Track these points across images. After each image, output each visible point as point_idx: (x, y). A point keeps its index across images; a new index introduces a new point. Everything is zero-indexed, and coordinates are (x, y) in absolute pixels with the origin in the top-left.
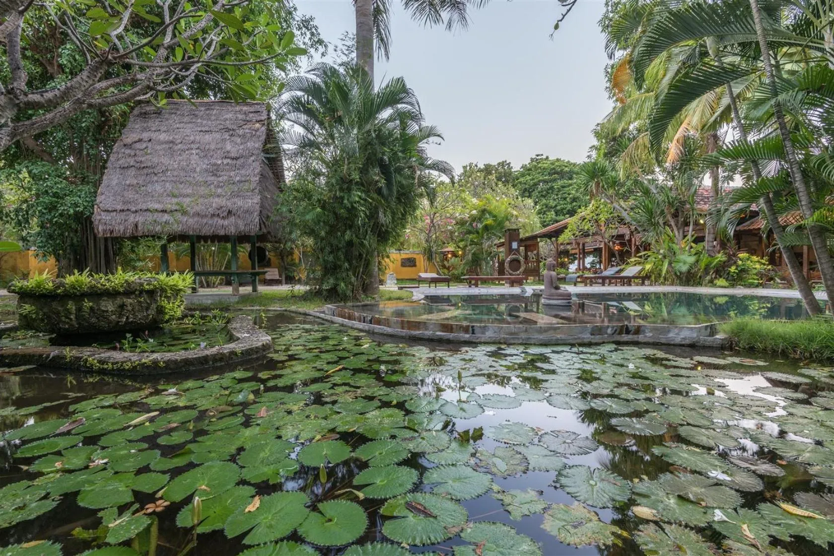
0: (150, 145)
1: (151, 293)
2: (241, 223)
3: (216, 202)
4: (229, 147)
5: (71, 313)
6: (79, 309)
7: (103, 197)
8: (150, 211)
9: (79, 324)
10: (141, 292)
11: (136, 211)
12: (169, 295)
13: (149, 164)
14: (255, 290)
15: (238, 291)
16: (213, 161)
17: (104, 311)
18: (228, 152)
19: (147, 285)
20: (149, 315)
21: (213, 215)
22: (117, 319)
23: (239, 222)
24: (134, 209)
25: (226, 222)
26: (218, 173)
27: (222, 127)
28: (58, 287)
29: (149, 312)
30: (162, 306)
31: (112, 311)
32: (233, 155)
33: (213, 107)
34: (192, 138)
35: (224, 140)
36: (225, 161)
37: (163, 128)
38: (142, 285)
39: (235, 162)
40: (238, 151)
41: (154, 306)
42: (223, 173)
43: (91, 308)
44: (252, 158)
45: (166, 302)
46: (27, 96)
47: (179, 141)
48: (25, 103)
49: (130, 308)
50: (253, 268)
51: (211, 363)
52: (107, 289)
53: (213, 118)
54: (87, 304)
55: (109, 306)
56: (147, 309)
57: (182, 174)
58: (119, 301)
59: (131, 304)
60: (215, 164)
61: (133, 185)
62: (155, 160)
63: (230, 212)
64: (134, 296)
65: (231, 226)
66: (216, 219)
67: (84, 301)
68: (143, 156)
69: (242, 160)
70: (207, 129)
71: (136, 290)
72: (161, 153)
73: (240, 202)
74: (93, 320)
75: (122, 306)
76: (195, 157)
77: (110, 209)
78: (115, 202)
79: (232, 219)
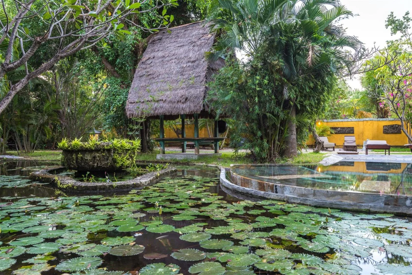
0: (153, 60)
1: (109, 151)
2: (192, 105)
3: (181, 92)
4: (191, 55)
5: (74, 160)
6: (77, 158)
7: (131, 95)
8: (149, 101)
9: (78, 165)
10: (104, 150)
11: (143, 102)
12: (120, 152)
13: (151, 73)
14: (216, 152)
15: (198, 152)
16: (182, 65)
17: (86, 160)
18: (190, 58)
19: (107, 146)
20: (108, 163)
21: (178, 102)
22: (92, 164)
23: (191, 105)
24: (142, 101)
25: (184, 106)
26: (184, 73)
27: (190, 41)
28: (69, 147)
29: (108, 162)
30: (115, 159)
31: (90, 160)
32: (192, 60)
33: (188, 29)
34: (173, 52)
35: (189, 50)
36: (188, 65)
37: (161, 49)
38: (103, 146)
39: (193, 64)
40: (196, 56)
41: (110, 158)
42: (186, 73)
43: (82, 158)
44: (203, 60)
45: (118, 156)
46: (8, 65)
47: (167, 55)
48: (7, 69)
49: (98, 159)
50: (215, 135)
51: (98, 190)
52: (87, 148)
53: (187, 36)
54: (80, 155)
55: (88, 157)
56: (107, 159)
57: (166, 76)
58: (93, 155)
59: (98, 156)
60: (183, 67)
61: (143, 87)
62: (155, 69)
63: (186, 99)
64: (100, 152)
65: (186, 108)
66: (179, 104)
67: (79, 154)
68: (149, 68)
69: (197, 62)
70: (182, 44)
71: (101, 149)
72: (158, 64)
73: (192, 91)
74: (83, 164)
75: (95, 157)
76: (174, 64)
77: (133, 102)
78: (135, 97)
79: (188, 103)
